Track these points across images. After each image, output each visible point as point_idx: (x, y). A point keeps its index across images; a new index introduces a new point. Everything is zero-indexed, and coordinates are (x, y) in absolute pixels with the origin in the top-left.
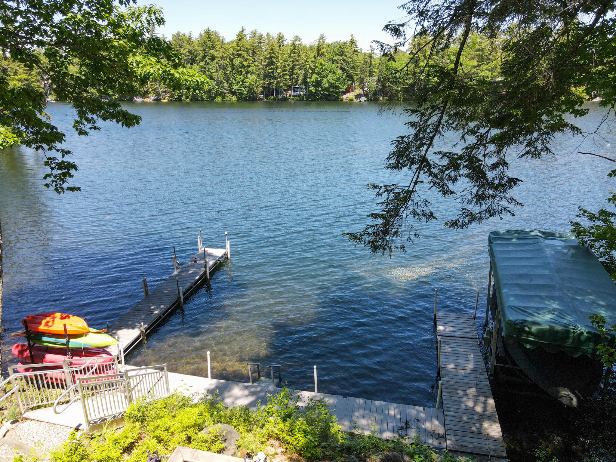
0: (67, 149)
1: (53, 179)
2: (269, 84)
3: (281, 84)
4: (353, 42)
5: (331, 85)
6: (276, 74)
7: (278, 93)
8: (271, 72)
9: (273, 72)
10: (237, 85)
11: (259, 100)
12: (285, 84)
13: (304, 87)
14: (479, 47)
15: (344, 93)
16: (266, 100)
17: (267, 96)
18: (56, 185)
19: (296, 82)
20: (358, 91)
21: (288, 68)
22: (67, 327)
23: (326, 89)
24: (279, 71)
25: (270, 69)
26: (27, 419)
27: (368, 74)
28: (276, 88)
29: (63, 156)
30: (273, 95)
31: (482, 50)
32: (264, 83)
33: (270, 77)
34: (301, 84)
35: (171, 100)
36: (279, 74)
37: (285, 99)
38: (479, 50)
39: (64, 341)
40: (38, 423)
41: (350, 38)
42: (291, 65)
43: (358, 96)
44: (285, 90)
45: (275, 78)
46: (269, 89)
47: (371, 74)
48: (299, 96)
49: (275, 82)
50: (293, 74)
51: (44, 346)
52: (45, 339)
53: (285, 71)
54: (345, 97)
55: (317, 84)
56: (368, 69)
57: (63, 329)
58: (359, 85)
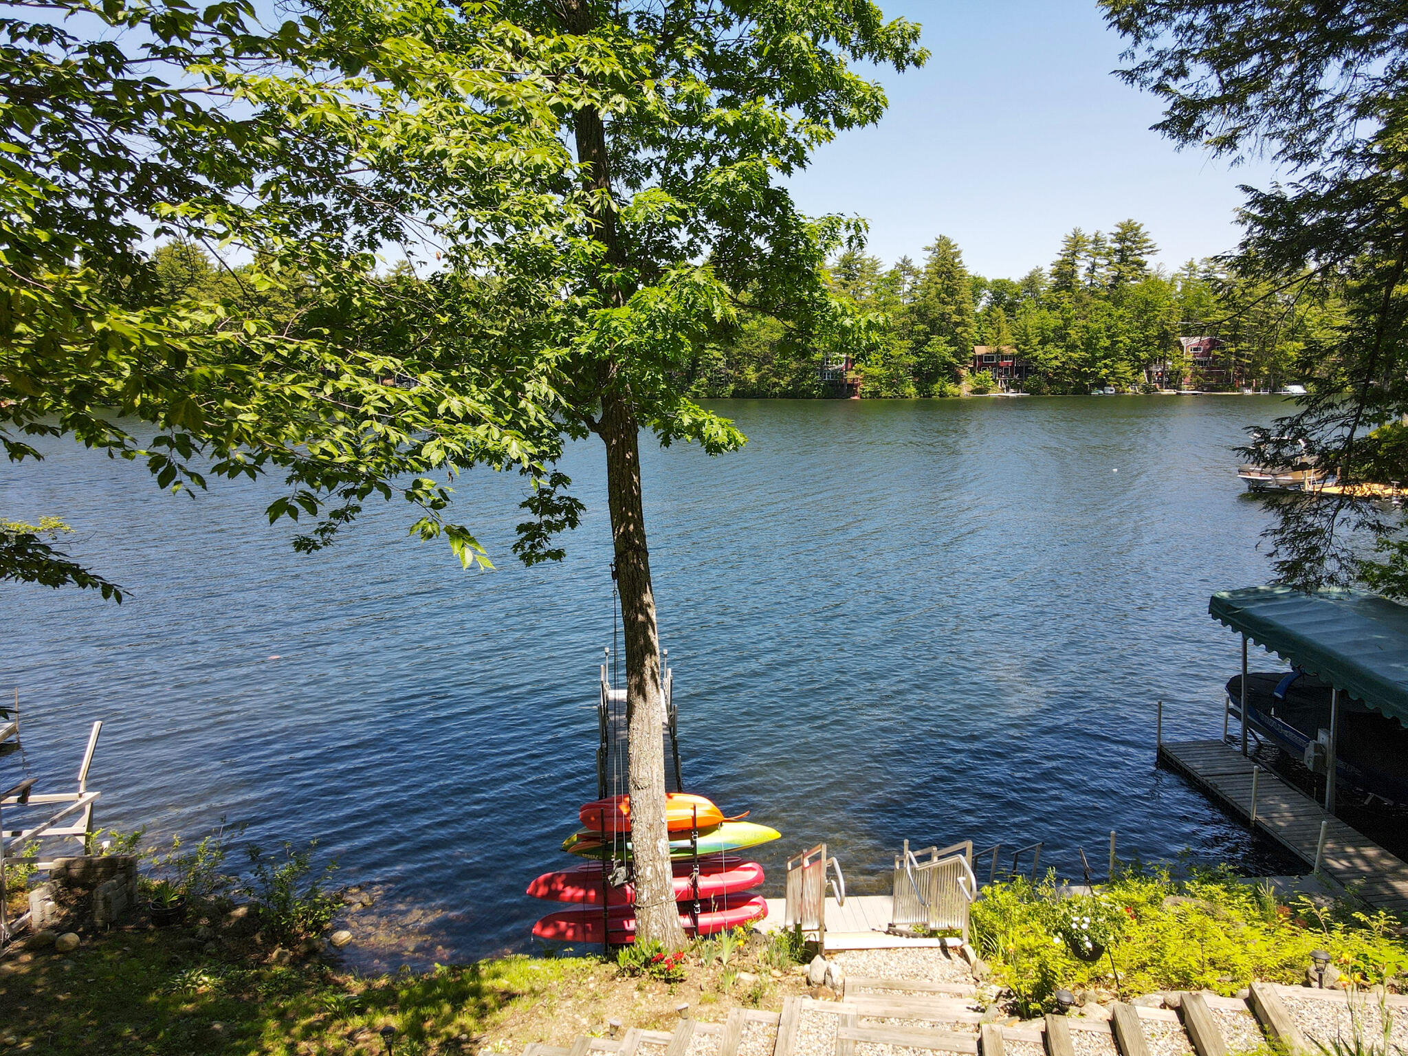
22: (697, 810)
26: (829, 952)
39: (684, 843)
57: (688, 817)
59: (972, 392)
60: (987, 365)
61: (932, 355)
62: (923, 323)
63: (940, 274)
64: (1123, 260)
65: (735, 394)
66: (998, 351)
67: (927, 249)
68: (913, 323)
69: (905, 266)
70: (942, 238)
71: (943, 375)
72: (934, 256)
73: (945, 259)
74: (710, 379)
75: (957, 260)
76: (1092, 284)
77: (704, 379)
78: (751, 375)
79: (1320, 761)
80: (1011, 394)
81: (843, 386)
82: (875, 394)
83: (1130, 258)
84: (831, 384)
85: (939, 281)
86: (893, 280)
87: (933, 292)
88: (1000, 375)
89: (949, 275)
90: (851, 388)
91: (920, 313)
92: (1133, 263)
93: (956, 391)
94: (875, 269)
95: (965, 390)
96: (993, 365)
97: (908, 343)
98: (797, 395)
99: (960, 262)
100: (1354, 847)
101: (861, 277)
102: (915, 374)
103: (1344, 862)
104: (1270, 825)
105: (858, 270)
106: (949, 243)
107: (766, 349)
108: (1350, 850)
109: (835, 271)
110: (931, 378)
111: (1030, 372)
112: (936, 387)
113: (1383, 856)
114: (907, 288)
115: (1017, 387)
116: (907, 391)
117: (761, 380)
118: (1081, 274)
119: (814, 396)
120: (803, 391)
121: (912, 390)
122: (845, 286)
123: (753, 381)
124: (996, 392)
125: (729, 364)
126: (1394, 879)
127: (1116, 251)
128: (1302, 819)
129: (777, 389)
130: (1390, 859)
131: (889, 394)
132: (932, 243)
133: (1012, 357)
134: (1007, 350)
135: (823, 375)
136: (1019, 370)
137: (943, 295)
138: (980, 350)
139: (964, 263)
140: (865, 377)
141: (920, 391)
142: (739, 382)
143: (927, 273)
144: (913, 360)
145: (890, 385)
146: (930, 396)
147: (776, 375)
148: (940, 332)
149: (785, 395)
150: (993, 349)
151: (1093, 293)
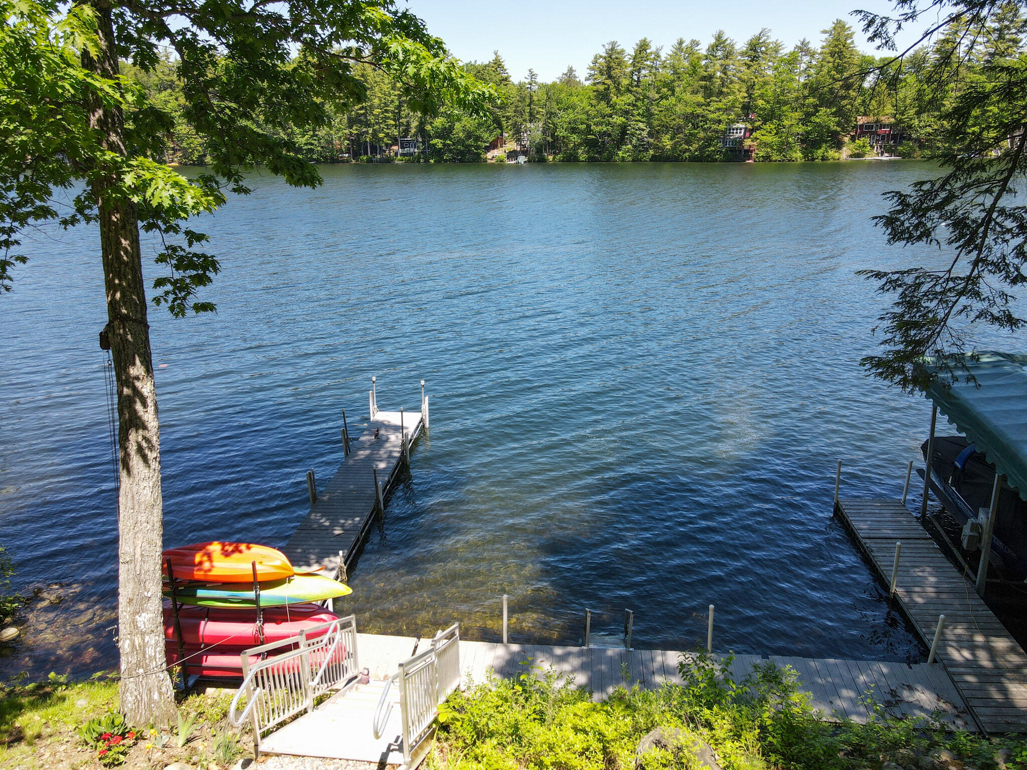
0: (197, 231)
1: (169, 287)
2: (359, 135)
3: (381, 135)
4: (498, 64)
5: (469, 135)
6: (372, 119)
7: (374, 150)
8: (362, 114)
9: (365, 115)
10: (304, 136)
11: (343, 162)
12: (387, 135)
13: (420, 140)
14: (705, 74)
15: (488, 149)
16: (354, 161)
17: (356, 155)
18: (175, 300)
19: (407, 131)
20: (512, 146)
21: (391, 108)
22: (258, 567)
23: (460, 141)
24: (377, 111)
25: (361, 109)
26: (267, 755)
27: (528, 118)
28: (371, 143)
29: (190, 244)
30: (366, 153)
31: (710, 78)
32: (351, 134)
33: (360, 122)
34: (415, 135)
35: (185, 164)
36: (377, 116)
37: (389, 161)
38: (703, 78)
39: (251, 594)
40: (297, 761)
41: (494, 57)
42: (397, 103)
43: (512, 155)
44: (387, 145)
45: (368, 125)
46: (359, 145)
47: (532, 118)
48: (411, 154)
49: (370, 132)
50: (400, 117)
51: (200, 606)
52: (201, 593)
53: (387, 111)
54: (489, 155)
55: (445, 133)
56: (527, 109)
57: (251, 572)
58: (514, 135)
59: (851, 156)
60: (866, 133)
61: (819, 125)
62: (814, 97)
63: (832, 54)
64: (1001, 37)
65: (654, 159)
66: (877, 121)
67: (825, 32)
68: (805, 97)
69: (804, 48)
70: (839, 22)
71: (826, 142)
72: (830, 38)
73: (838, 40)
74: (635, 146)
75: (849, 41)
76: (969, 60)
77: (630, 146)
78: (667, 142)
79: (976, 539)
80: (885, 157)
81: (740, 151)
82: (767, 158)
83: (1007, 37)
84: (732, 150)
85: (832, 60)
86: (792, 61)
87: (825, 70)
88: (877, 141)
89: (840, 54)
90: (747, 153)
91: (813, 89)
92: (1010, 40)
93: (836, 155)
94: (777, 52)
95: (844, 154)
96: (872, 133)
97: (798, 115)
98: (702, 159)
99: (852, 42)
100: (986, 636)
101: (764, 59)
102: (803, 141)
103: (966, 654)
104: (906, 600)
105: (762, 52)
106: (844, 26)
107: (681, 122)
108: (979, 639)
109: (743, 54)
110: (816, 144)
111: (905, 138)
112: (820, 152)
113: (1012, 650)
114: (803, 66)
115: (891, 151)
116: (794, 155)
117: (674, 147)
118: (962, 49)
119: (716, 160)
120: (708, 156)
121: (798, 155)
122: (749, 67)
123: (668, 147)
124: (872, 156)
125: (650, 134)
126: (1011, 680)
127: (995, 30)
128: (944, 596)
129: (687, 154)
130: (1019, 654)
131: (779, 158)
132: (829, 26)
133: (890, 126)
134: (886, 120)
135: (725, 143)
136: (894, 137)
137: (833, 73)
138: (862, 120)
139: (856, 43)
140: (760, 145)
141: (806, 156)
142: (657, 148)
143: (822, 53)
144: (801, 129)
145: (780, 151)
146: (813, 159)
147: (688, 143)
148: (829, 104)
149: (693, 159)
150: (871, 119)
151: (969, 68)
